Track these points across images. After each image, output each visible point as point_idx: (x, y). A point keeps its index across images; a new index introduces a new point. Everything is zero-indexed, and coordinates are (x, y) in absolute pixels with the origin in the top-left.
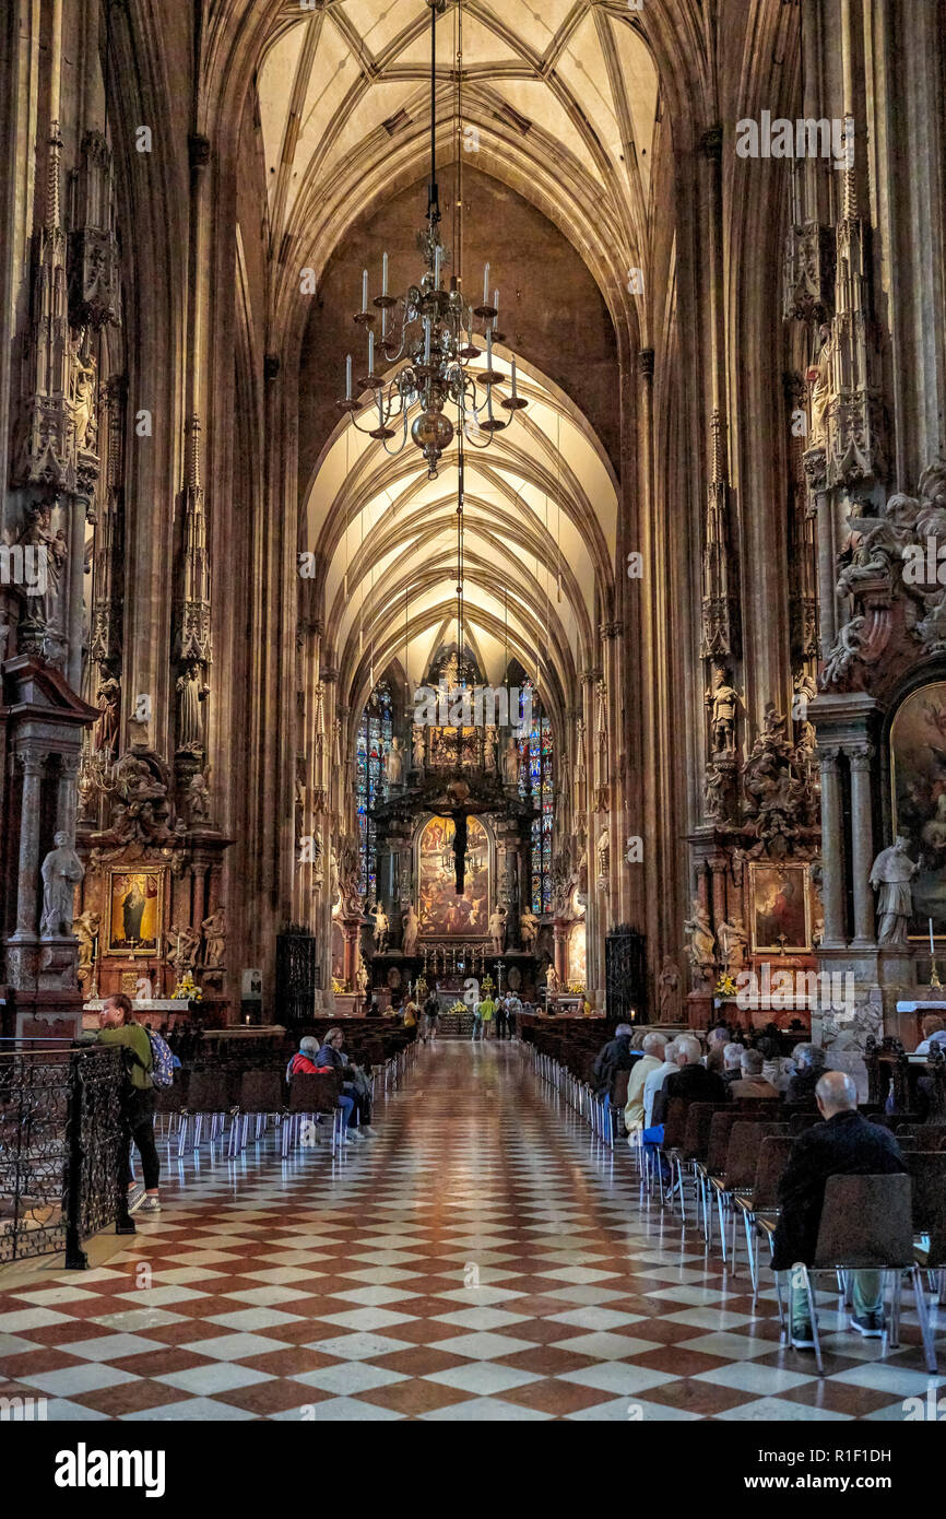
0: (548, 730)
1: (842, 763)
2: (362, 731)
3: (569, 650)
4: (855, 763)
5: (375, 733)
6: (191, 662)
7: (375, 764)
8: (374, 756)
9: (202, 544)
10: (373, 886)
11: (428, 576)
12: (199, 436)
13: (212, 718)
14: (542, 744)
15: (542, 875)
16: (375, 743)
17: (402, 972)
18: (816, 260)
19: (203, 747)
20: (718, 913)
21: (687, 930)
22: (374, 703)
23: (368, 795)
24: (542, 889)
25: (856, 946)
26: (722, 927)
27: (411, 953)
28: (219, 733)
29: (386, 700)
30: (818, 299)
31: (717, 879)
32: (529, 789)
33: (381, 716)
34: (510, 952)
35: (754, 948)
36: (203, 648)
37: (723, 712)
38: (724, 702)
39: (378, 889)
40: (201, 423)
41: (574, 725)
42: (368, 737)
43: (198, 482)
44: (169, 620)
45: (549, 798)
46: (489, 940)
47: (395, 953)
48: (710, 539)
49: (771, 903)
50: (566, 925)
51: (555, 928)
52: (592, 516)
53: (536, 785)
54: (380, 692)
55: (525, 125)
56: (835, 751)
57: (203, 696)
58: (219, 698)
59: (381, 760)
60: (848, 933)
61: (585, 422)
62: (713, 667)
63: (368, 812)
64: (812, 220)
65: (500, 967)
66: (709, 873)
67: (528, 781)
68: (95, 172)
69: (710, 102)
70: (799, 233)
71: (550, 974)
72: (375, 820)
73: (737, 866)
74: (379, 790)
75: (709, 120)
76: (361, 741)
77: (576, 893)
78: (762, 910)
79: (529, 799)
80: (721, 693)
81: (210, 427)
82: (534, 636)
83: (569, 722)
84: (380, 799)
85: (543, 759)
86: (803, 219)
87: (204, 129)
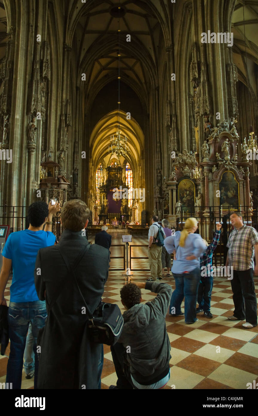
0: (132, 173)
1: (172, 191)
2: (97, 173)
3: (135, 160)
4: (174, 190)
5: (99, 173)
6: (76, 169)
7: (99, 179)
8: (99, 177)
9: (77, 150)
10: (99, 202)
11: (110, 145)
12: (77, 133)
13: (79, 178)
14: (130, 175)
15: (130, 200)
16: (99, 175)
17: (104, 217)
18: (169, 119)
19: (78, 183)
20: (158, 209)
21: (153, 212)
22: (99, 167)
23: (98, 185)
24: (130, 202)
25: (173, 215)
26: (159, 211)
27: (106, 214)
28: (80, 180)
29: (101, 167)
30: (170, 125)
31: (158, 204)
32: (128, 184)
33: (100, 170)
34: (124, 214)
35: (163, 214)
36: (77, 167)
37: (159, 178)
38: (159, 176)
39: (100, 202)
40: (78, 131)
41: (136, 173)
42: (98, 174)
43: (77, 140)
44: (72, 163)
45: (132, 185)
46: (120, 211)
47: (103, 214)
48: (157, 150)
49: (166, 207)
50: (135, 209)
51: (133, 210)
52: (139, 138)
53: (129, 183)
54: (100, 165)
55: (128, 76)
56: (171, 189)
57: (77, 174)
58: (80, 175)
59: (100, 178)
60: (172, 213)
61: (138, 124)
62: (158, 170)
63: (98, 188)
64: (169, 114)
65: (123, 217)
66: (156, 203)
67: (128, 182)
68: (68, 105)
69: (157, 83)
70: (167, 115)
71: (132, 218)
72: (100, 189)
73: (161, 202)
74: (100, 184)
75: (157, 85)
76: (97, 174)
77: (136, 203)
78: (165, 208)
79: (128, 185)
80: (159, 175)
81: (79, 132)
82: (129, 156)
83: (135, 172)
84: (100, 185)
85: (131, 178)
86: (168, 113)
87: (78, 85)
